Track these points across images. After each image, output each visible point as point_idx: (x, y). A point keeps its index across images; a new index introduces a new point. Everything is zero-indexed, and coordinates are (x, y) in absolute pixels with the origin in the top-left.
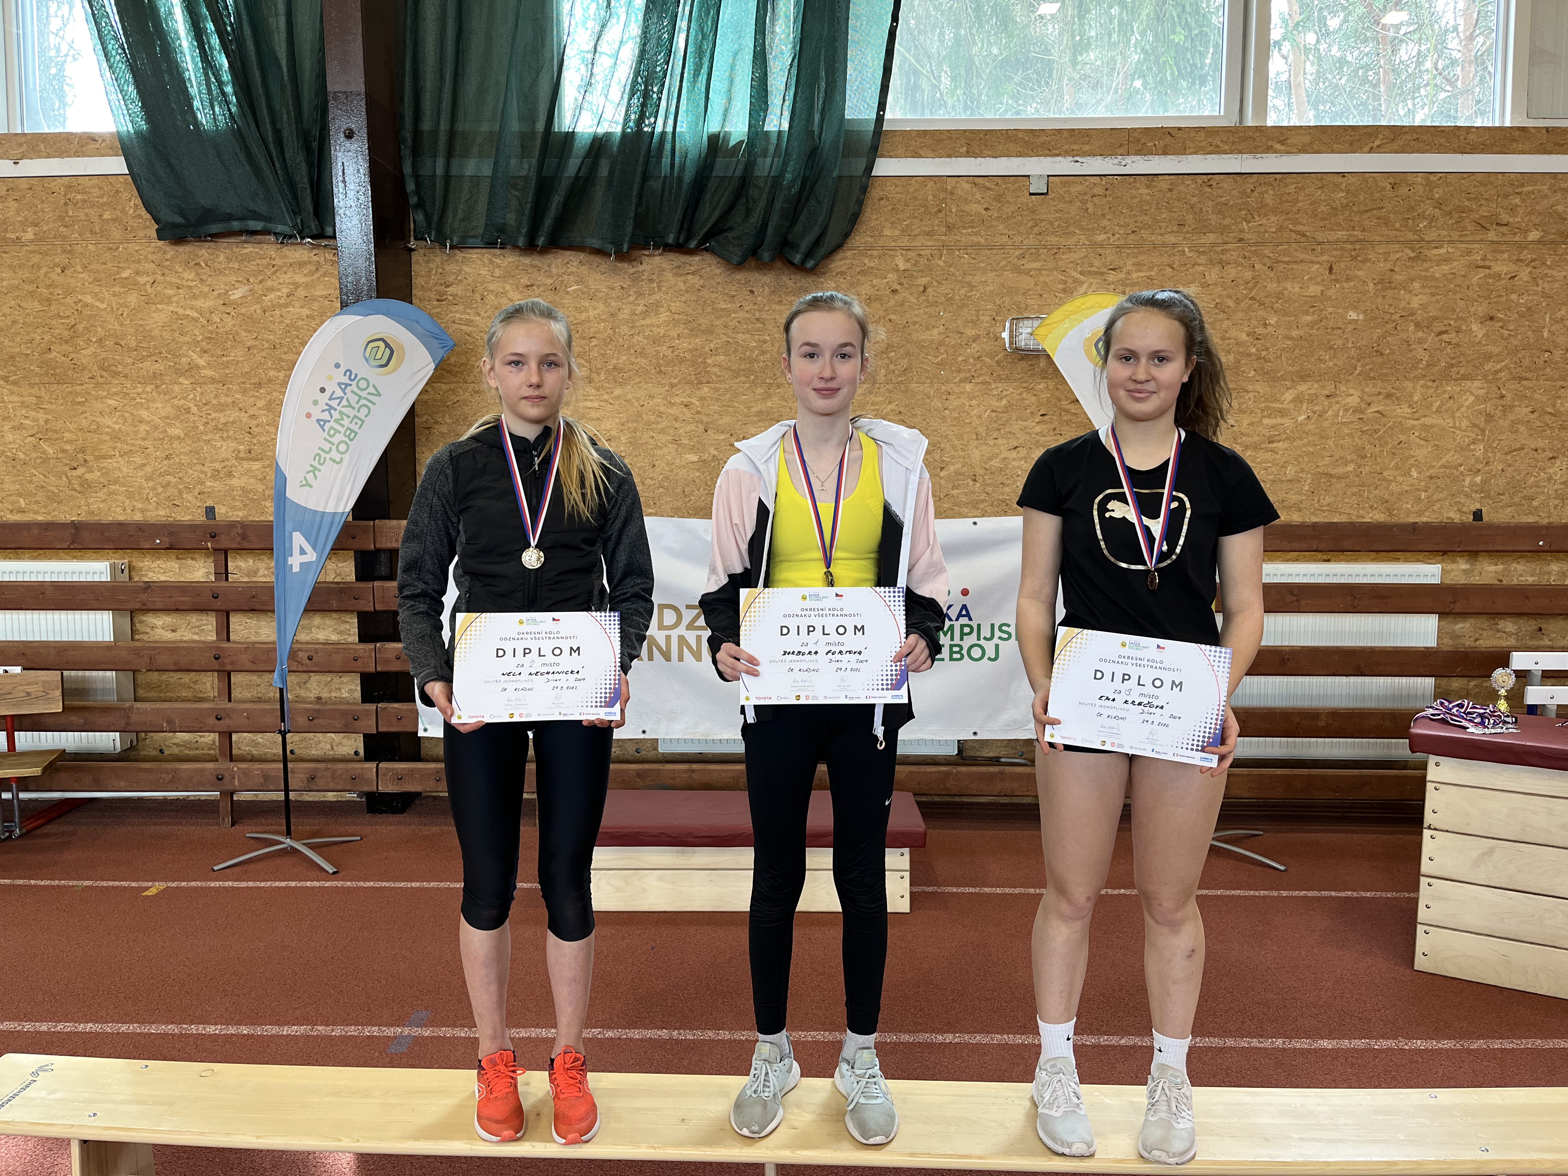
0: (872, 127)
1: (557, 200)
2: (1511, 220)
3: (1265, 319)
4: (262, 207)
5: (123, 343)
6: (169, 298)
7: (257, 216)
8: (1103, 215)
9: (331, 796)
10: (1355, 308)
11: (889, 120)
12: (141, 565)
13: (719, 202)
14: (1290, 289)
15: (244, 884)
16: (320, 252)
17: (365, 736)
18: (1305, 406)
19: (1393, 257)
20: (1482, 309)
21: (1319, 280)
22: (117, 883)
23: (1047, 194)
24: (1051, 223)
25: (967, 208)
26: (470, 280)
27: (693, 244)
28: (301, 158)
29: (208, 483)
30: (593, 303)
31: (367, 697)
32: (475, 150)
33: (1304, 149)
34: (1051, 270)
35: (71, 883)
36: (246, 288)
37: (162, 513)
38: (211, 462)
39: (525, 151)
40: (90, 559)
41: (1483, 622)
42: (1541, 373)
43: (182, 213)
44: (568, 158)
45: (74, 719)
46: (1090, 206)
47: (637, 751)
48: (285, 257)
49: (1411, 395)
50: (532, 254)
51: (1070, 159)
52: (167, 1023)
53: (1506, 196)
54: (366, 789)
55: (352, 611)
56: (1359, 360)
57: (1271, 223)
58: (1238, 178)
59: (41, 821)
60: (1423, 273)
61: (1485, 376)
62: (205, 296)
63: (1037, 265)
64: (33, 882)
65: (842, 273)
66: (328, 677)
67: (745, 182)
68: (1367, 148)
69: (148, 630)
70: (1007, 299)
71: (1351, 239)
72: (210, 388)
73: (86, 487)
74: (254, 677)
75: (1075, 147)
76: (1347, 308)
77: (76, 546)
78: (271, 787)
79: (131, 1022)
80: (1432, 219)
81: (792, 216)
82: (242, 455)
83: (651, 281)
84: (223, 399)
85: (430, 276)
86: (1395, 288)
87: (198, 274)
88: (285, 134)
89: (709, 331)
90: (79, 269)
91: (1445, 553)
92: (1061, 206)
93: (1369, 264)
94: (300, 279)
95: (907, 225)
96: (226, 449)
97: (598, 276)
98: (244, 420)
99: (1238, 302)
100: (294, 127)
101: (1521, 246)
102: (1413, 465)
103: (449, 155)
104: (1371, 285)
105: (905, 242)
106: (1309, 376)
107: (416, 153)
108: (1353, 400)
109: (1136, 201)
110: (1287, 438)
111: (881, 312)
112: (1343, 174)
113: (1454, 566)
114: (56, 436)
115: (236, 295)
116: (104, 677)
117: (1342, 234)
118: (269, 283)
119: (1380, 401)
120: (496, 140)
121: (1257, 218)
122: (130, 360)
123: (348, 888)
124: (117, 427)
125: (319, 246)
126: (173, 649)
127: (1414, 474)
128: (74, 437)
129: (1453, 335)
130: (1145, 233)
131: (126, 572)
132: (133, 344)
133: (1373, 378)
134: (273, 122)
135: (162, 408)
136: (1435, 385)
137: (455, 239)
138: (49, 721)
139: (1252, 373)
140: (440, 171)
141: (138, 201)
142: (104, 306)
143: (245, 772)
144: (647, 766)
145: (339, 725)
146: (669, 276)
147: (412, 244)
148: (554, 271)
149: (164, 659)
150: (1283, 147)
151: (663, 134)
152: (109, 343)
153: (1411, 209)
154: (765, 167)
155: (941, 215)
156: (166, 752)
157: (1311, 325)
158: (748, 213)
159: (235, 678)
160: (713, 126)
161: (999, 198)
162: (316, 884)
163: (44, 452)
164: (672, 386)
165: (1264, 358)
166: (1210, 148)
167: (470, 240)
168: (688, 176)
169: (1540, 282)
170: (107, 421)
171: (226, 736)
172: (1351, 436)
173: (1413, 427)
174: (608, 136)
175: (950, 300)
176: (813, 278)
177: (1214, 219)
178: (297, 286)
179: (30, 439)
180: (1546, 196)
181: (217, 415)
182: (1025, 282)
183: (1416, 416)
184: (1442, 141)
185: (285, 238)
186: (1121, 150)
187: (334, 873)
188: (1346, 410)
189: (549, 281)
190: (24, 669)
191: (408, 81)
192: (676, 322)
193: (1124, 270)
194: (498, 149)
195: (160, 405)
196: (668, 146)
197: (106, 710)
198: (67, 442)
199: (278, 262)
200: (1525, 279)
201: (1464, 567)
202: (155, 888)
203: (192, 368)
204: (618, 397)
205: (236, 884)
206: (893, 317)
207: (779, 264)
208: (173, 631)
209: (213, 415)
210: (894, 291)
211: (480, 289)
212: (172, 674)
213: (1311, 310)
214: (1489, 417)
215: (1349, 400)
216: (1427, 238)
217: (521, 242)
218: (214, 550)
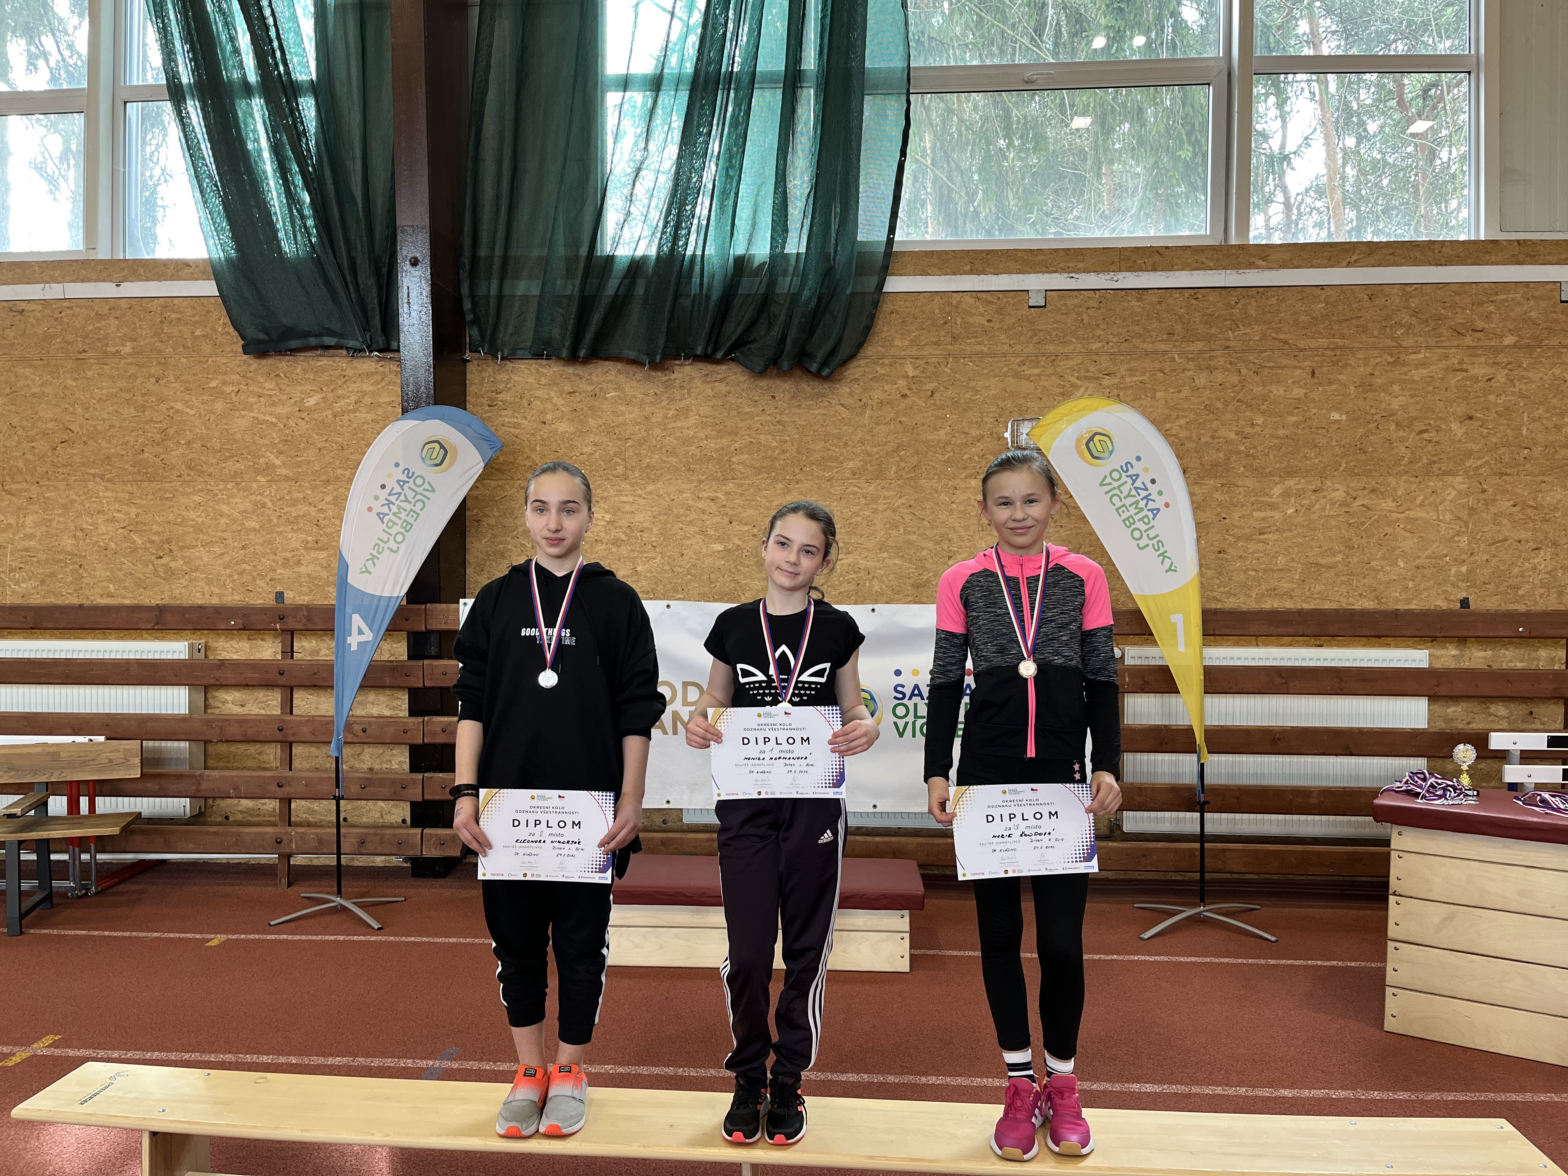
0: (882, 249)
1: (597, 317)
2: (1486, 326)
3: (1252, 420)
4: (336, 326)
5: (208, 445)
6: (251, 405)
7: (331, 333)
8: (1098, 325)
9: (379, 861)
10: (1337, 409)
11: (899, 242)
12: (216, 644)
13: (743, 317)
14: (1275, 392)
15: (297, 937)
16: (386, 363)
17: (413, 804)
18: (1293, 499)
19: (1373, 362)
20: (1461, 409)
21: (1302, 383)
22: (182, 935)
23: (1045, 306)
24: (1049, 333)
25: (970, 320)
26: (519, 387)
27: (719, 355)
28: (372, 282)
29: (279, 571)
30: (630, 408)
31: (414, 768)
32: (525, 273)
33: (1284, 265)
34: (1050, 375)
35: (142, 934)
36: (320, 396)
37: (237, 598)
38: (282, 552)
39: (570, 272)
40: (170, 640)
41: (1474, 706)
42: (1521, 468)
43: (265, 330)
44: (608, 279)
45: (151, 785)
46: (1085, 316)
47: (664, 822)
48: (355, 368)
49: (1395, 490)
50: (574, 364)
51: (1066, 275)
52: (224, 1053)
53: (1481, 304)
54: (411, 853)
55: (402, 688)
56: (1343, 458)
57: (1256, 332)
58: (1222, 291)
59: (115, 880)
60: (1402, 377)
61: (1466, 472)
62: (284, 404)
63: (1037, 371)
64: (106, 933)
65: (856, 380)
66: (379, 750)
67: (766, 300)
68: (1345, 263)
69: (220, 705)
70: (1009, 403)
71: (1331, 346)
72: (285, 485)
73: (170, 573)
74: (313, 750)
75: (1071, 264)
76: (1329, 410)
77: (159, 627)
78: (325, 851)
79: (193, 1051)
80: (1409, 327)
81: (810, 328)
82: (309, 545)
83: (682, 387)
84: (296, 495)
85: (482, 384)
86: (1376, 391)
87: (278, 384)
88: (359, 261)
89: (734, 433)
90: (172, 379)
91: (1434, 639)
92: (1059, 317)
93: (1349, 369)
94: (367, 387)
95: (916, 336)
96: (295, 540)
97: (634, 384)
98: (313, 514)
99: (1226, 403)
100: (366, 255)
101: (1497, 350)
102: (1399, 556)
103: (502, 278)
104: (1352, 388)
105: (914, 351)
106: (1296, 472)
107: (473, 276)
108: (1339, 495)
109: (1128, 312)
110: (1277, 530)
111: (892, 415)
112: (1322, 287)
113: (1444, 652)
114: (144, 528)
115: (311, 402)
116: (179, 749)
117: (1323, 342)
118: (340, 392)
119: (1365, 496)
120: (545, 263)
121: (1241, 328)
122: (214, 461)
123: (392, 942)
124: (200, 520)
125: (385, 358)
126: (242, 721)
127: (1402, 564)
128: (161, 529)
129: (1434, 434)
130: (1136, 342)
131: (203, 651)
132: (218, 446)
133: (1358, 474)
134: (349, 250)
135: (241, 503)
136: (1417, 480)
137: (506, 352)
138: (127, 787)
139: (1242, 469)
140: (494, 292)
141: (227, 320)
142: (192, 412)
143: (302, 836)
144: (670, 835)
145: (387, 792)
146: (698, 383)
147: (468, 356)
148: (594, 379)
149: (234, 731)
150: (1264, 263)
151: (694, 256)
152: (197, 445)
153: (1388, 318)
154: (785, 285)
155: (947, 326)
156: (231, 819)
157: (1297, 425)
158: (770, 326)
159: (297, 750)
160: (739, 249)
161: (1000, 311)
162: (362, 938)
163: (134, 542)
164: (700, 482)
165: (1252, 456)
166: (1197, 265)
167: (520, 352)
168: (715, 295)
169: (1517, 383)
170: (192, 515)
171: (286, 802)
172: (1338, 527)
173: (1399, 519)
174: (644, 258)
175: (956, 403)
176: (830, 384)
177: (1201, 328)
178: (364, 393)
179: (122, 531)
180: (1519, 304)
181: (289, 509)
182: (1027, 387)
183: (1401, 509)
184: (1418, 255)
185: (356, 352)
186: (1113, 267)
187: (379, 929)
188: (1333, 504)
189: (590, 388)
190: (108, 739)
191: (468, 215)
192: (704, 425)
193: (1118, 375)
194: (545, 272)
195: (239, 501)
196: (697, 268)
197: (179, 777)
198: (154, 534)
199: (349, 373)
200: (1503, 380)
201: (1454, 652)
202: (217, 940)
203: (270, 466)
204: (650, 493)
205: (290, 937)
206: (903, 419)
207: (798, 372)
208: (242, 706)
209: (286, 509)
210: (904, 396)
211: (528, 395)
212: (240, 746)
213: (1296, 411)
214: (1472, 510)
215: (1336, 494)
216: (1404, 344)
217: (564, 353)
218: (283, 630)
